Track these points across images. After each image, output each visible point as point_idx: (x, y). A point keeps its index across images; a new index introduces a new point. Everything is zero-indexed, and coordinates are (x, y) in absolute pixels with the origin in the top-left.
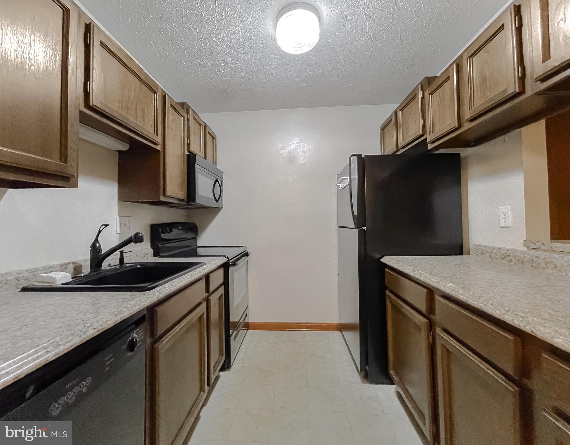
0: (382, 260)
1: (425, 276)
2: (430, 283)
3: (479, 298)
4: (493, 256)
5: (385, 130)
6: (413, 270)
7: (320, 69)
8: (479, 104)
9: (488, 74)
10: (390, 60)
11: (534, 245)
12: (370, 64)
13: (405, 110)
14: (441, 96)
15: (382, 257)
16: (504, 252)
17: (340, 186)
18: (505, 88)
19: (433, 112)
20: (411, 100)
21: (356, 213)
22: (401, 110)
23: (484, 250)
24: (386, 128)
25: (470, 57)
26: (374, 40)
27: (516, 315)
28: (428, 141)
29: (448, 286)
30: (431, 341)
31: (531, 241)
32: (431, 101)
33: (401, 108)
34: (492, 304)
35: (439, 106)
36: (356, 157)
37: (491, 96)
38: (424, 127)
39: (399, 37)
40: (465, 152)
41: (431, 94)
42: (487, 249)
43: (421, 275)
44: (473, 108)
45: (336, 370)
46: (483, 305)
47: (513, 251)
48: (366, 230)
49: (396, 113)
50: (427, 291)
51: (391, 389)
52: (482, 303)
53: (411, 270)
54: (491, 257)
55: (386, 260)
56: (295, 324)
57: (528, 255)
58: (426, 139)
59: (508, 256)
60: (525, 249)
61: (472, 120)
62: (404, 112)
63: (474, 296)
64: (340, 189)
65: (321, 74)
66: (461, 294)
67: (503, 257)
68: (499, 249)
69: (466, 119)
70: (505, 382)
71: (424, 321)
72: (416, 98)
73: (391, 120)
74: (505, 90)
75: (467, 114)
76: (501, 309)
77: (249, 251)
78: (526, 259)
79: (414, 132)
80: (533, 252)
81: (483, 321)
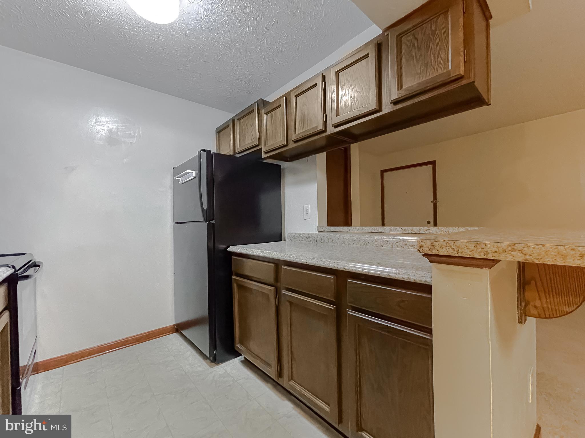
0: (228, 249)
1: (273, 254)
2: (278, 257)
3: (313, 259)
4: (301, 239)
5: (221, 133)
6: (261, 252)
7: (165, 49)
8: (300, 132)
9: (306, 113)
10: (233, 72)
11: (322, 229)
12: (216, 68)
13: (242, 120)
14: (273, 117)
15: (229, 247)
16: (307, 235)
17: (179, 180)
18: (316, 125)
19: (267, 128)
20: (248, 113)
21: (205, 207)
22: (239, 120)
23: (295, 236)
24: (222, 132)
25: (295, 96)
26: (224, 48)
27: (334, 263)
28: (263, 151)
29: (292, 256)
30: (277, 302)
31: (321, 227)
32: (266, 119)
33: (238, 118)
34: (321, 260)
35: (272, 125)
36: (205, 152)
37: (308, 128)
38: (259, 138)
39: (245, 56)
40: (284, 165)
41: (266, 114)
42: (297, 235)
43: (269, 254)
44: (297, 133)
45: (182, 368)
46: (317, 262)
47: (312, 234)
48: (214, 223)
49: (233, 121)
50: (275, 265)
51: (237, 361)
52: (316, 261)
53: (260, 252)
54: (299, 240)
55: (233, 249)
56: (119, 341)
57: (319, 236)
58: (262, 148)
59: (309, 238)
60: (317, 232)
61: (296, 142)
62: (241, 122)
63: (310, 258)
64: (180, 183)
65: (164, 54)
66: (302, 259)
67: (306, 239)
68: (304, 234)
69: (292, 140)
70: (328, 306)
71: (272, 289)
72: (253, 113)
73: (228, 126)
74: (317, 127)
75: (294, 137)
76: (326, 262)
77: (37, 259)
78: (318, 239)
79: (250, 141)
80: (321, 234)
81: (315, 273)
